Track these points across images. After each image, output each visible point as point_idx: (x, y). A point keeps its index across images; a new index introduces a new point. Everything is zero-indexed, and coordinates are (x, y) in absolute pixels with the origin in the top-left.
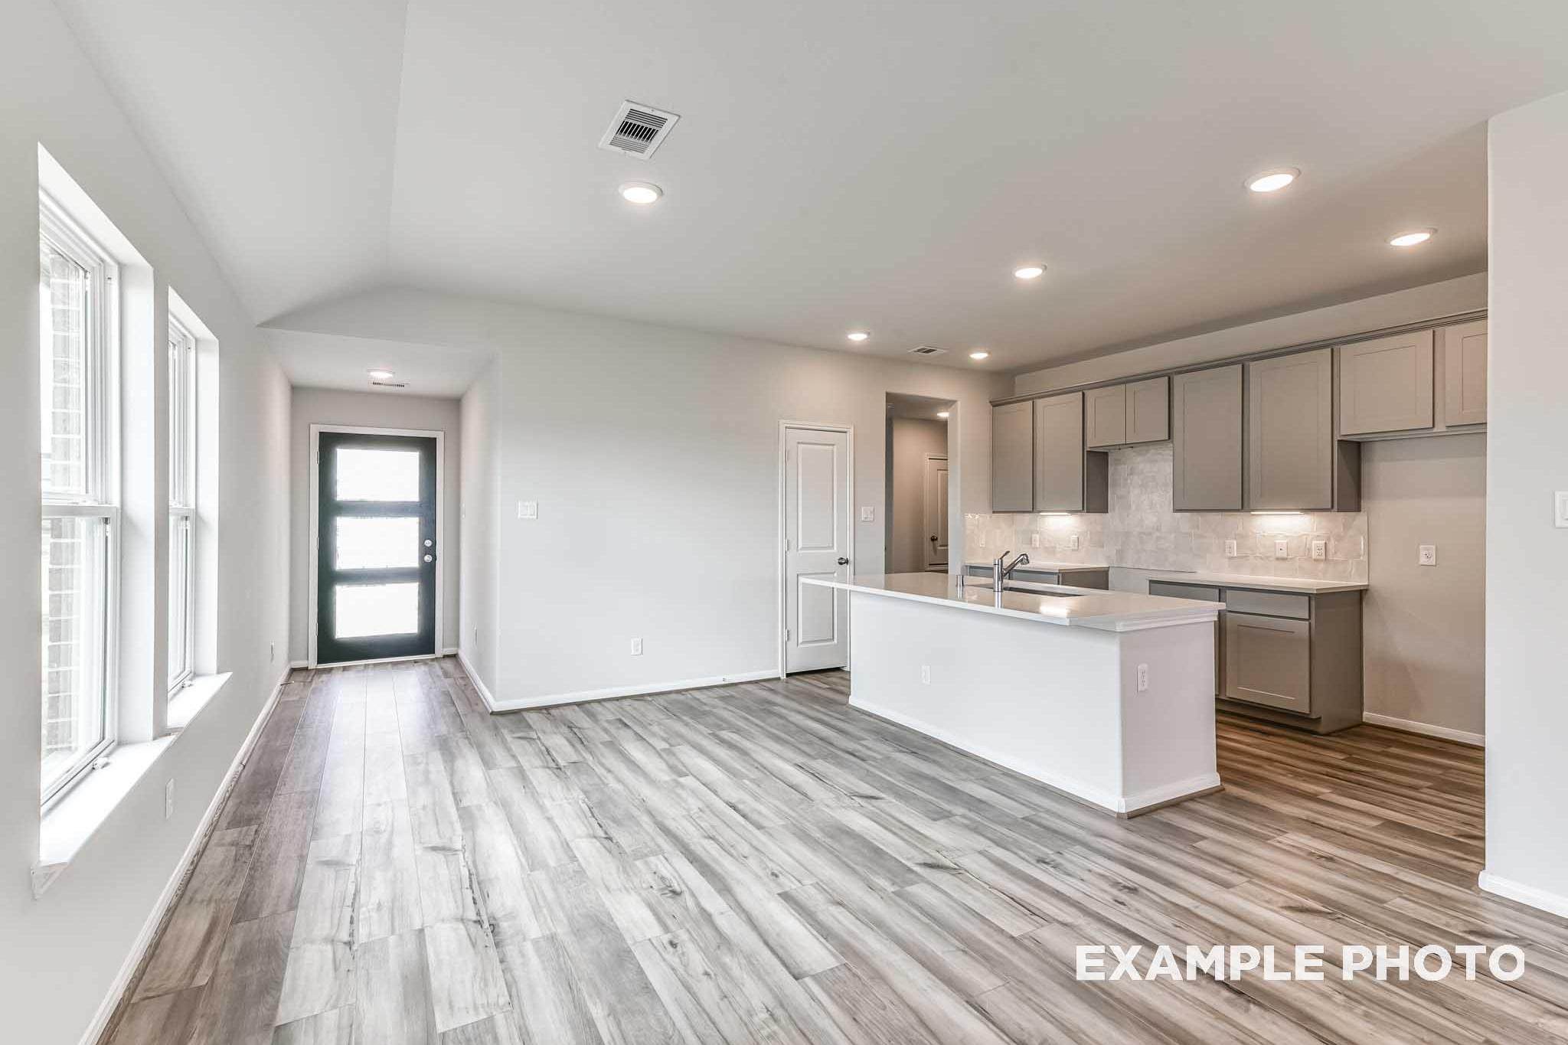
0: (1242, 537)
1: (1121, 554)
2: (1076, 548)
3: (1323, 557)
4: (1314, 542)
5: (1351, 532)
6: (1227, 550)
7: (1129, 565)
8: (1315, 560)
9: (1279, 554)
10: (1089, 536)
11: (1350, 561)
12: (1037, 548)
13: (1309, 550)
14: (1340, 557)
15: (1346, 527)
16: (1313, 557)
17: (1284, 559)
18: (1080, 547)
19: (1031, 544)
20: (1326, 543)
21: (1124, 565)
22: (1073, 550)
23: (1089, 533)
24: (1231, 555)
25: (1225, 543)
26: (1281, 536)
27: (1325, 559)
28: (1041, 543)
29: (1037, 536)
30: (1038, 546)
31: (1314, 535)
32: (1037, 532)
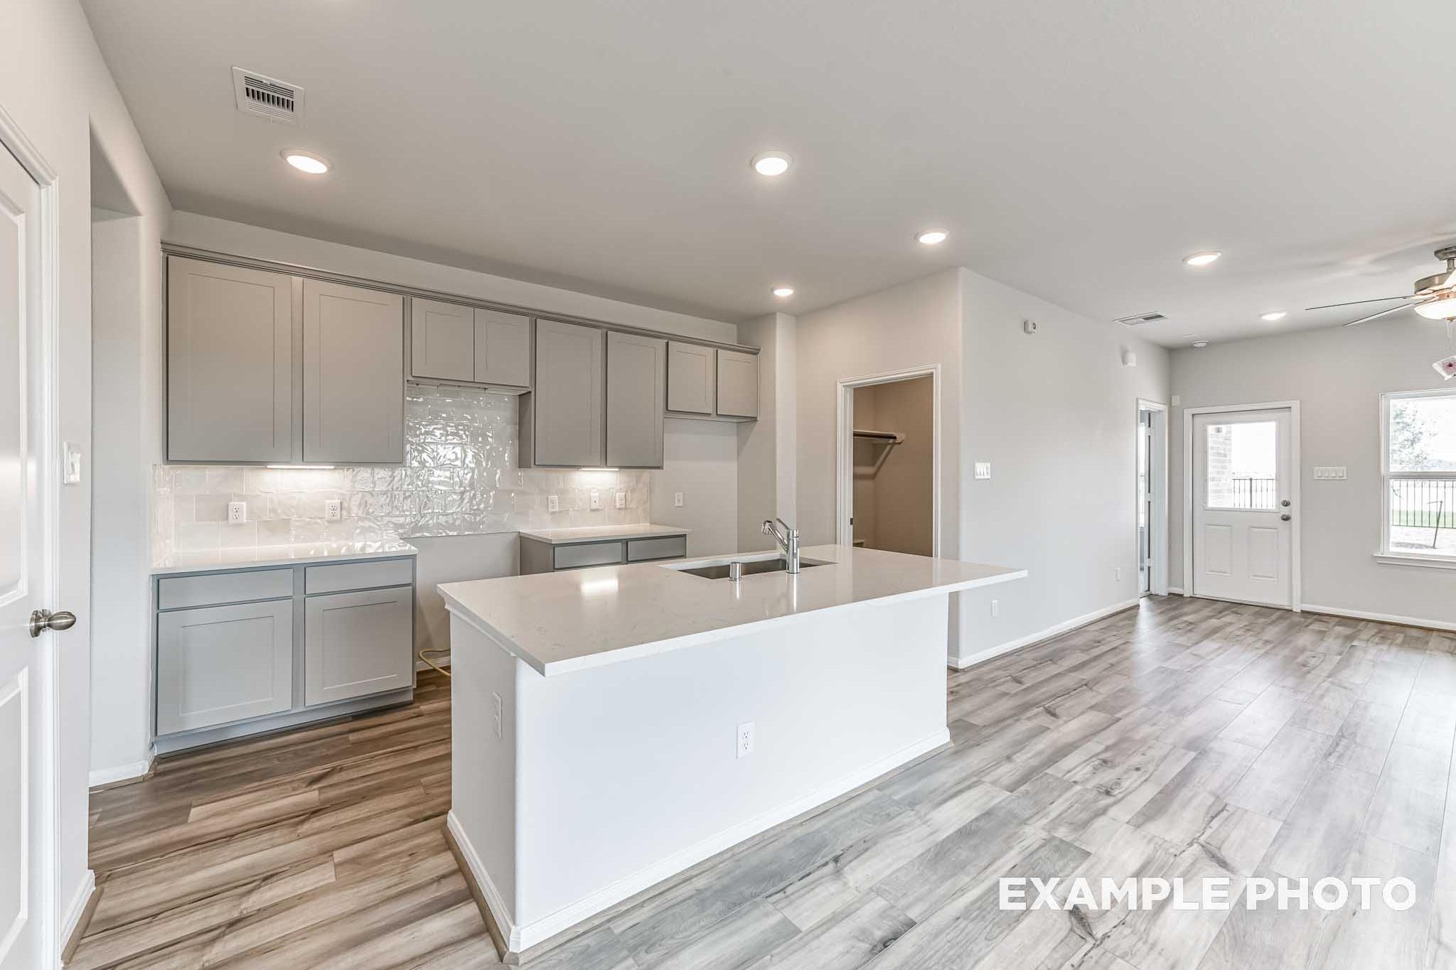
0: (563, 493)
2: (337, 518)
3: (624, 506)
4: (617, 494)
5: (640, 485)
6: (550, 505)
8: (619, 509)
9: (594, 506)
11: (640, 508)
13: (615, 501)
14: (633, 505)
15: (637, 482)
16: (618, 507)
17: (597, 510)
18: (345, 517)
19: (226, 518)
20: (625, 495)
22: (328, 521)
24: (554, 510)
25: (547, 498)
26: (594, 490)
27: (626, 508)
28: (251, 513)
29: (242, 505)
30: (245, 521)
31: (618, 488)
32: (242, 498)
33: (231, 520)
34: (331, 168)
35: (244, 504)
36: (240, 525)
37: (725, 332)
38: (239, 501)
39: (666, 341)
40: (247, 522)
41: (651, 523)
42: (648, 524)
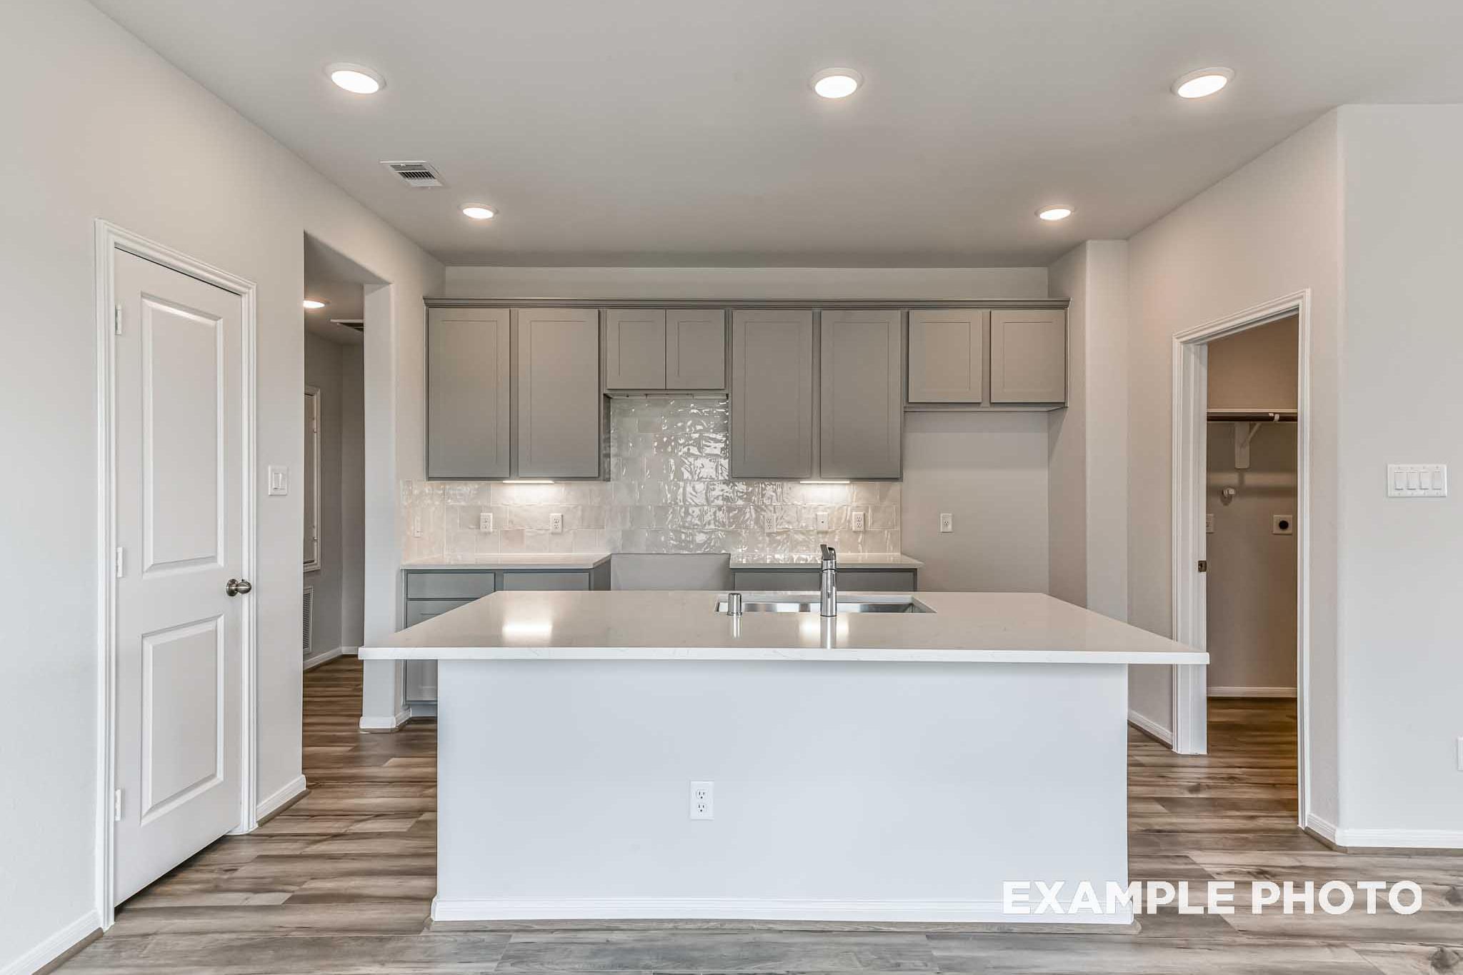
1: (628, 536)
2: (559, 530)
3: (862, 529)
4: (854, 513)
5: (886, 503)
7: (643, 550)
8: (855, 532)
9: (824, 527)
10: (579, 513)
11: (886, 532)
12: (489, 533)
13: (850, 522)
14: (876, 529)
15: (882, 498)
16: (854, 529)
17: (827, 533)
18: (565, 530)
19: (478, 527)
20: (864, 515)
21: (633, 550)
22: (552, 534)
23: (580, 507)
25: (763, 516)
26: (821, 508)
27: (865, 532)
28: (496, 525)
29: (489, 516)
30: (492, 530)
31: (855, 504)
32: (490, 509)
33: (483, 530)
34: (496, 212)
35: (491, 515)
36: (488, 533)
37: (1030, 280)
38: (487, 512)
39: (906, 310)
40: (493, 532)
41: (902, 553)
42: (899, 554)
